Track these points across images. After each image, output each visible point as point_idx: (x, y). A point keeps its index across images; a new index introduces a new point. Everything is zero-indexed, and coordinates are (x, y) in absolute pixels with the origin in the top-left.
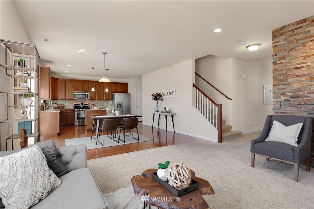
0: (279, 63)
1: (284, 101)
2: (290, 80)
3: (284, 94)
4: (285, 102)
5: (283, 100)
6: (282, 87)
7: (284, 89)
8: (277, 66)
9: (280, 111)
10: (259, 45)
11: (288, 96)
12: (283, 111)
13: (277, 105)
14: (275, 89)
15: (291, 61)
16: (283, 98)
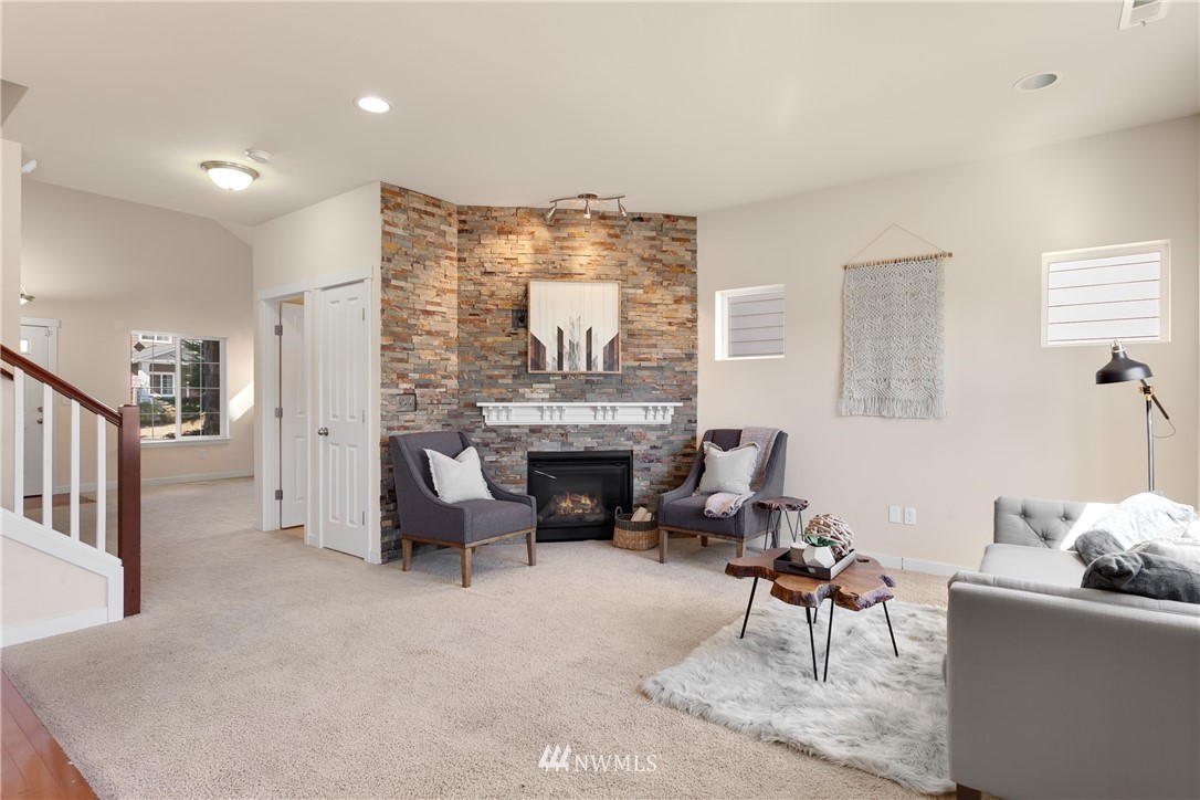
0: (396, 287)
1: (405, 394)
2: (416, 339)
3: (403, 376)
4: (405, 397)
5: (402, 392)
6: (400, 356)
7: (401, 360)
8: (392, 294)
9: (396, 424)
10: (256, 175)
11: (411, 381)
12: (403, 423)
13: (390, 407)
14: (387, 359)
15: (417, 291)
16: (404, 386)
